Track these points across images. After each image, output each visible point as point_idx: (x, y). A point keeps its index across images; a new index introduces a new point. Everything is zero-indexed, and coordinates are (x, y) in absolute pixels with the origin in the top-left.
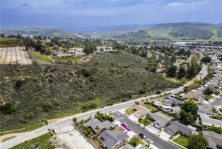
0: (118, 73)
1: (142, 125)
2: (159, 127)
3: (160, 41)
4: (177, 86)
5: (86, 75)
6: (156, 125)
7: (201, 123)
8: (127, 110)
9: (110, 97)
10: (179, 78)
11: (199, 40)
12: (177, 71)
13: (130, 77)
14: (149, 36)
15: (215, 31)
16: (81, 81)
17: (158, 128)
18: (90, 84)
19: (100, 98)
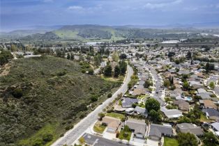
0: (60, 83)
1: (125, 141)
2: (141, 136)
3: (72, 42)
4: (119, 84)
5: (17, 95)
6: (138, 135)
7: (166, 117)
8: (95, 127)
9: (62, 116)
10: (116, 76)
11: (104, 40)
12: (113, 70)
13: (73, 85)
14: (59, 38)
15: (113, 33)
16: (13, 107)
17: (141, 138)
18: (28, 108)
19: (50, 122)
